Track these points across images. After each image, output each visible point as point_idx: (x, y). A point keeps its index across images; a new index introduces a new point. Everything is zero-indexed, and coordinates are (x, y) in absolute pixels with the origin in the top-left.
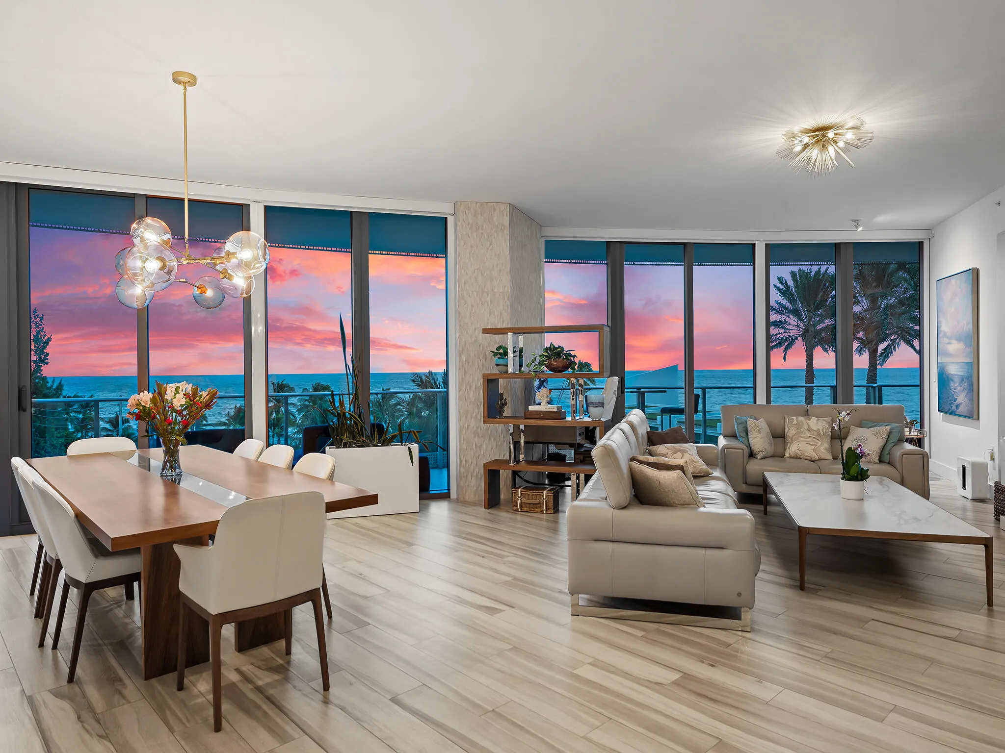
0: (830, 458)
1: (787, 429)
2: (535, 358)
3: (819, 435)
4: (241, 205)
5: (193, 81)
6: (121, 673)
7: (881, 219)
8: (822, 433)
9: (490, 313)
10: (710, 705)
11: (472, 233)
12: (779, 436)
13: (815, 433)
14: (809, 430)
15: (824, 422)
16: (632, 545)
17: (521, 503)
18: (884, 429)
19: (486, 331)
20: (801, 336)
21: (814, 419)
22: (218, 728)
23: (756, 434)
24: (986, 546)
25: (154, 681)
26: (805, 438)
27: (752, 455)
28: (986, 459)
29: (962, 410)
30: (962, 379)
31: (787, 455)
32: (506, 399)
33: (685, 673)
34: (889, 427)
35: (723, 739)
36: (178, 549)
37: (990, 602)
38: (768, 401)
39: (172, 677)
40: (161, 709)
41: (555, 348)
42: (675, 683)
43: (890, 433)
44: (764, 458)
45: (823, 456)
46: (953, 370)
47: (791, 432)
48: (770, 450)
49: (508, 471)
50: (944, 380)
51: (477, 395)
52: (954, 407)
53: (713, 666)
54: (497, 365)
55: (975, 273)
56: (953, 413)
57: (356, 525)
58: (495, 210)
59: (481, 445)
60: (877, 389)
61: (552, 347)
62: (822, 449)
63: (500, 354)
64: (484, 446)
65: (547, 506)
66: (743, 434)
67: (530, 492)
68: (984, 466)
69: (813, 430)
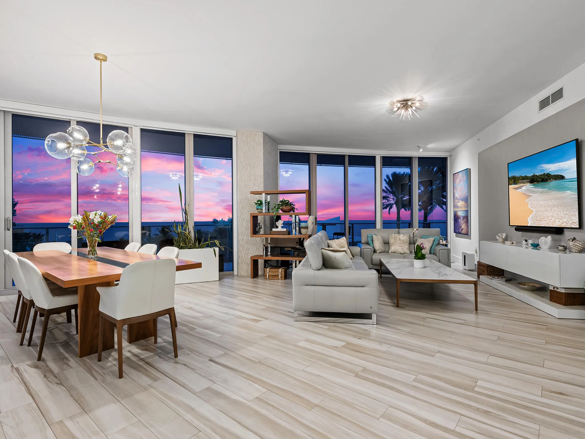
0: (409, 251)
1: (390, 240)
2: (276, 206)
3: (404, 242)
4: (128, 127)
5: (105, 58)
6: (67, 355)
7: (430, 146)
8: (405, 241)
9: (254, 184)
10: (360, 355)
11: (245, 146)
12: (386, 243)
13: (402, 241)
14: (400, 240)
15: (406, 236)
16: (322, 287)
17: (269, 275)
18: (432, 239)
19: (252, 193)
20: (395, 203)
21: (402, 235)
22: (121, 376)
23: (377, 242)
24: (475, 284)
25: (85, 358)
26: (398, 243)
27: (375, 251)
28: (474, 253)
29: (464, 231)
30: (464, 217)
31: (390, 251)
32: (261, 226)
33: (348, 342)
34: (434, 238)
35: (366, 368)
36: (99, 289)
37: (476, 309)
39: (95, 356)
40: (90, 370)
41: (285, 201)
42: (343, 346)
43: (434, 240)
44: (380, 253)
45: (406, 252)
46: (461, 214)
47: (392, 241)
48: (383, 249)
49: (262, 260)
50: (456, 218)
51: (248, 224)
52: (460, 230)
53: (360, 339)
54: (257, 209)
55: (468, 172)
56: (460, 233)
57: (188, 287)
58: (256, 135)
59: (249, 248)
60: (428, 224)
61: (284, 200)
62: (405, 248)
63: (259, 204)
64: (251, 249)
65: (281, 276)
66: (371, 242)
67: (273, 270)
68: (472, 256)
69: (401, 240)
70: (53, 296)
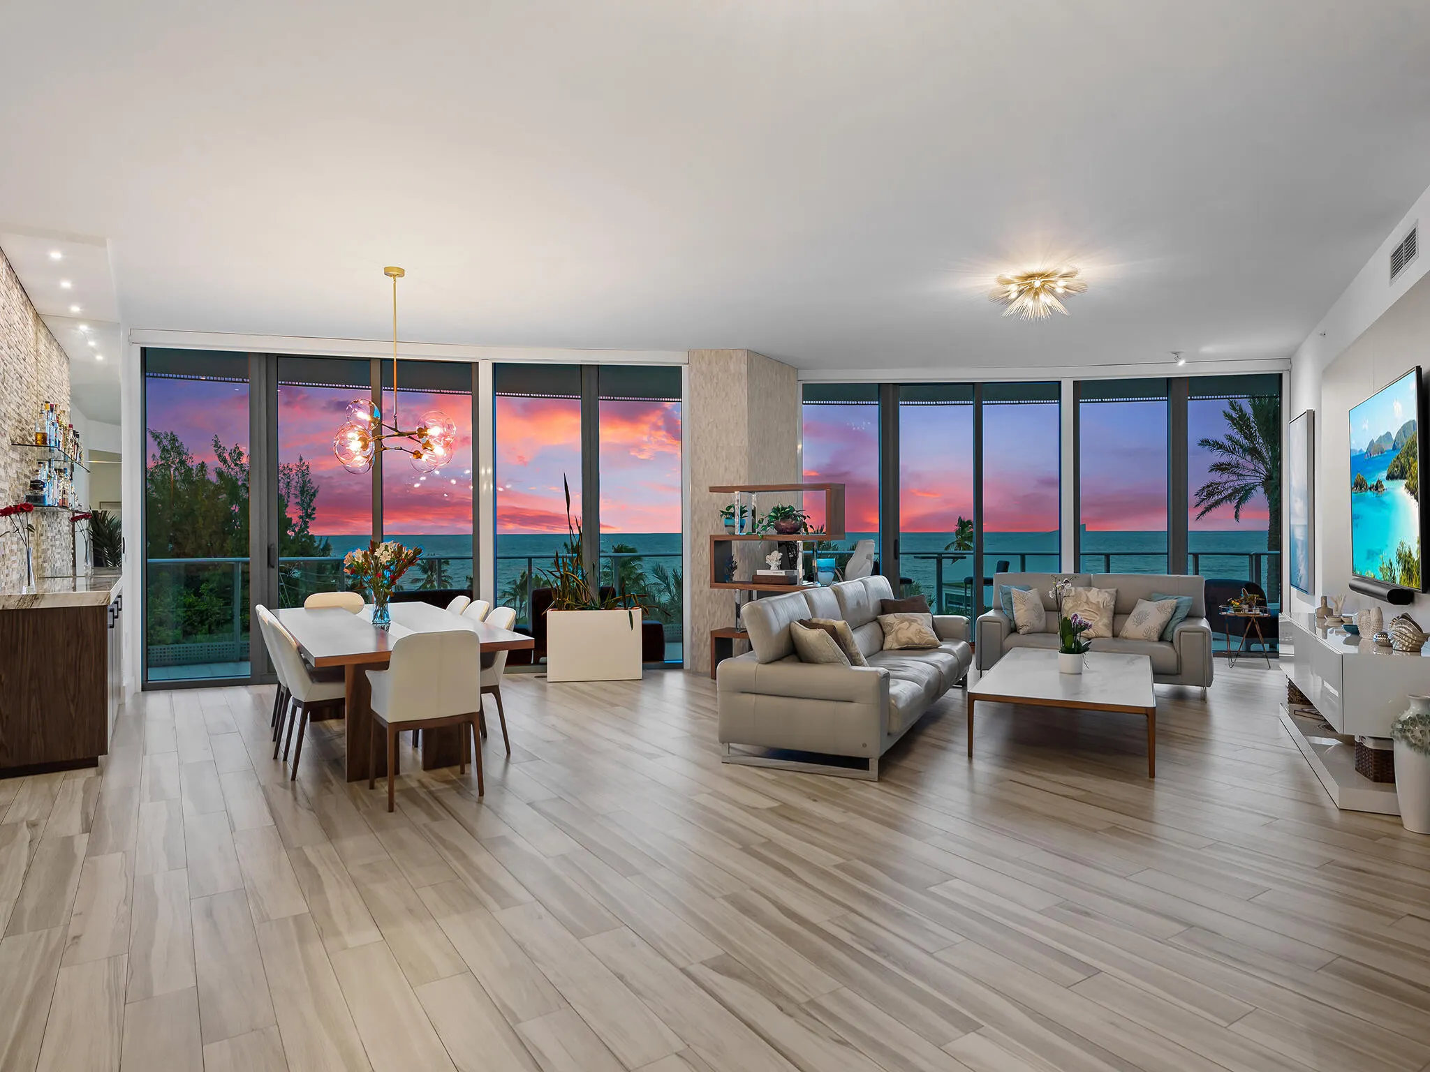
0: (1110, 635)
1: (1065, 602)
2: (763, 519)
3: (1099, 608)
4: (470, 363)
5: (401, 273)
6: (331, 777)
8: (1102, 607)
9: (726, 469)
11: (706, 383)
12: (1053, 610)
13: (1094, 606)
14: (1088, 602)
15: (1107, 594)
16: (782, 698)
19: (713, 489)
21: (1094, 590)
22: (391, 810)
23: (1020, 606)
24: (1148, 716)
25: (355, 784)
27: (1014, 630)
29: (1303, 583)
30: (1303, 545)
32: (736, 562)
34: (1176, 601)
36: (369, 674)
37: (1151, 774)
38: (1077, 568)
39: (367, 782)
40: (354, 799)
41: (783, 508)
43: (1177, 608)
44: (1029, 633)
45: (1101, 633)
47: (1068, 605)
48: (1040, 625)
49: (744, 640)
50: (1293, 546)
51: (706, 557)
52: (1299, 580)
54: (726, 526)
55: (1313, 415)
56: (1298, 587)
57: (575, 688)
58: (731, 358)
59: (715, 612)
60: (1254, 557)
61: (780, 506)
62: (1100, 625)
63: (730, 514)
64: (719, 614)
66: (1008, 607)
69: (1092, 603)
70: (313, 682)
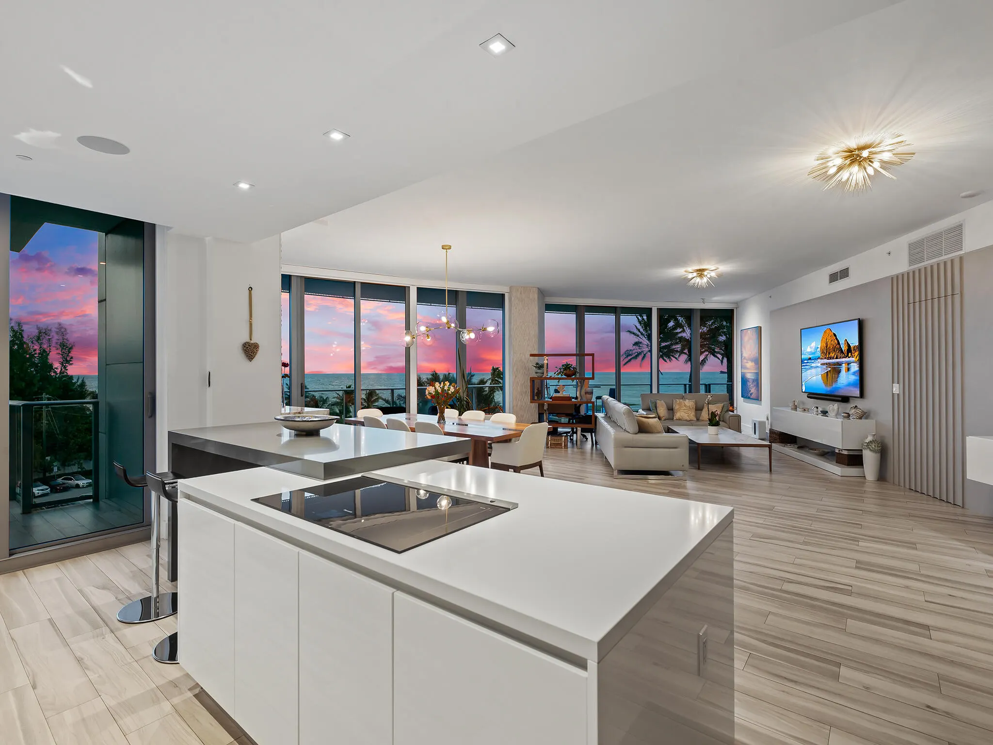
0: (695, 419)
1: (674, 406)
3: (690, 408)
4: (405, 287)
5: (450, 247)
7: (715, 299)
11: (519, 303)
12: (671, 409)
14: (685, 406)
15: (692, 402)
17: (551, 443)
18: (721, 405)
19: (532, 355)
21: (687, 400)
23: (661, 408)
24: (769, 448)
26: (684, 410)
28: (765, 420)
29: (753, 396)
30: (753, 381)
31: (675, 418)
34: (723, 404)
36: (494, 445)
37: (771, 470)
38: (658, 392)
43: (723, 407)
44: (665, 420)
45: (692, 419)
46: (749, 376)
47: (676, 407)
48: (667, 416)
52: (749, 395)
54: (536, 373)
55: (759, 329)
56: (749, 398)
58: (530, 291)
61: (567, 364)
62: (692, 415)
63: (538, 367)
65: (564, 444)
66: (654, 409)
67: (556, 438)
68: (764, 423)
69: (687, 406)
